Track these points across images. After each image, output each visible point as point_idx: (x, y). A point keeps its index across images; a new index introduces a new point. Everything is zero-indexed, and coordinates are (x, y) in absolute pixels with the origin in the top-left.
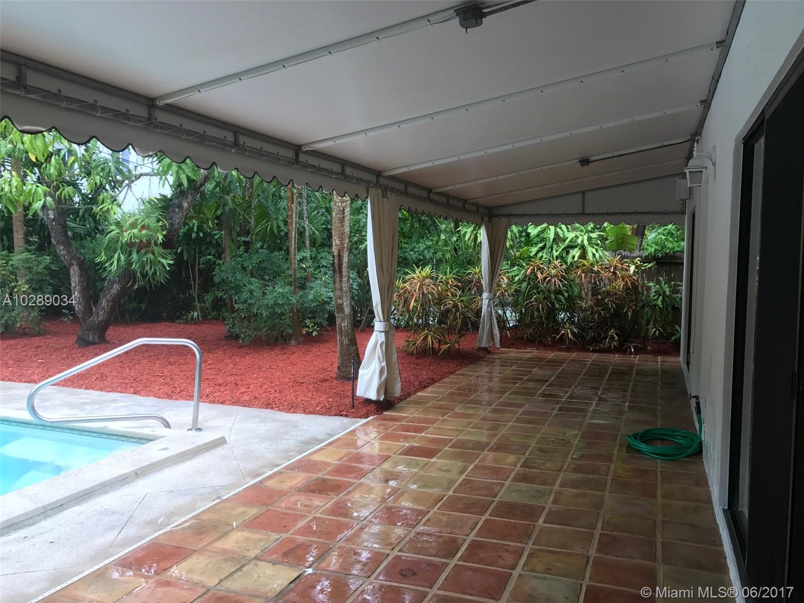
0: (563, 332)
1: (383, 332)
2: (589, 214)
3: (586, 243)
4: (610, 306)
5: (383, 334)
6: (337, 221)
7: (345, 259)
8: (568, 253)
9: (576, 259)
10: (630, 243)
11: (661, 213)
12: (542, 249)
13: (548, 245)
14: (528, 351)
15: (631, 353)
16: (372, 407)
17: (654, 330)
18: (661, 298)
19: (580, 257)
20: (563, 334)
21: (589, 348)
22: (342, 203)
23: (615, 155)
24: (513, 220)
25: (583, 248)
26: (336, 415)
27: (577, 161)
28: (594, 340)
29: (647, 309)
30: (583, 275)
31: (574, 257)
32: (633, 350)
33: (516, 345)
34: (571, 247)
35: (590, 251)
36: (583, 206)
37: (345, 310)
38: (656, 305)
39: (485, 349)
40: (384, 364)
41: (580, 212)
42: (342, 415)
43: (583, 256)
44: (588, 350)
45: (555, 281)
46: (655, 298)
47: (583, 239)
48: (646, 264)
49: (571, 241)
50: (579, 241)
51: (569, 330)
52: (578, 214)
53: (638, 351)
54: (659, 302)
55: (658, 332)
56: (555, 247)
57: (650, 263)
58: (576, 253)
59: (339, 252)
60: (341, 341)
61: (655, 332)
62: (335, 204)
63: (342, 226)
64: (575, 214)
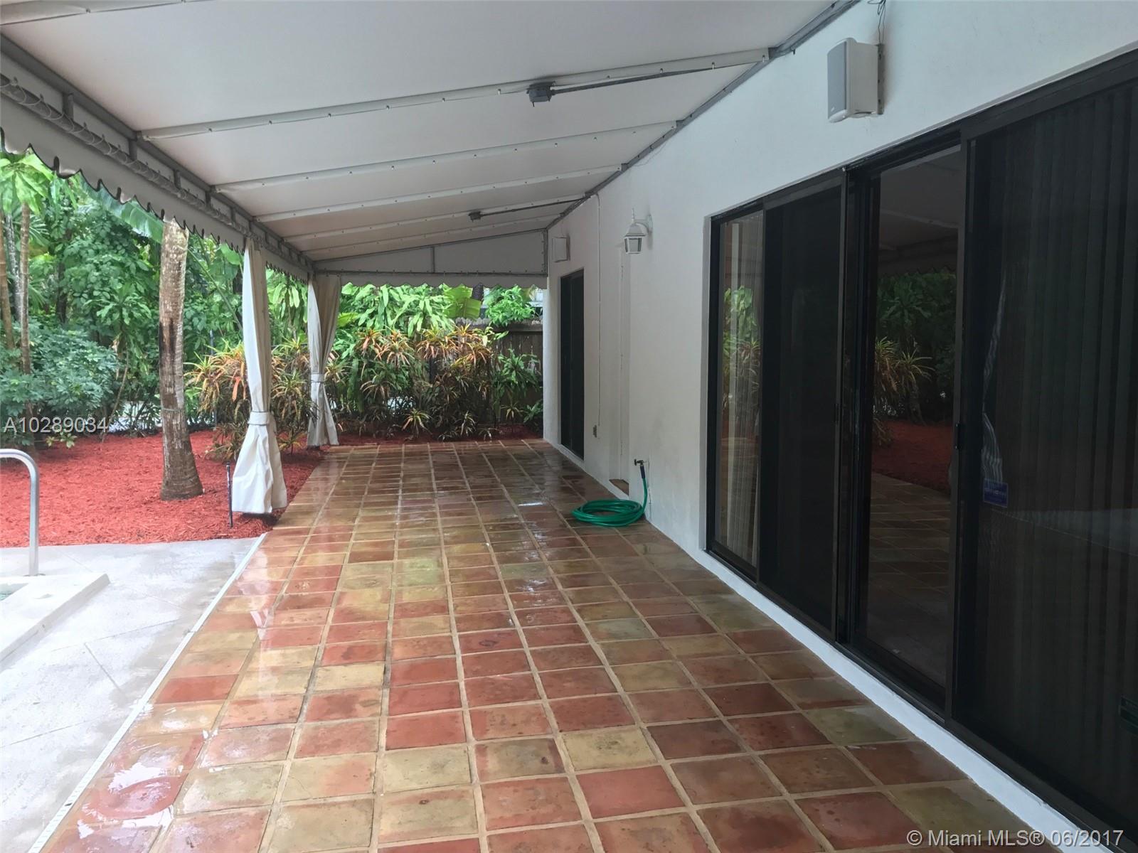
0: (411, 419)
1: (264, 425)
2: (441, 274)
3: (429, 309)
4: (463, 384)
5: (265, 427)
6: (169, 279)
7: (180, 332)
8: (406, 322)
9: (419, 329)
10: (472, 309)
11: (523, 275)
12: (372, 316)
13: (381, 311)
14: (367, 446)
15: (488, 438)
16: (259, 523)
17: (509, 411)
18: (514, 373)
19: (424, 326)
20: (411, 423)
21: (442, 437)
22: (177, 255)
23: (508, 209)
24: (344, 278)
25: (425, 315)
26: (211, 538)
27: (468, 213)
28: (446, 427)
29: (499, 387)
30: (432, 348)
31: (415, 327)
32: (490, 435)
33: (350, 441)
34: (409, 314)
35: (434, 319)
36: (434, 264)
37: (178, 401)
38: (509, 382)
39: (317, 448)
40: (269, 466)
41: (430, 272)
42: (220, 538)
43: (426, 324)
44: (441, 440)
45: (400, 356)
46: (507, 373)
47: (425, 303)
48: (498, 334)
49: (410, 306)
50: (421, 306)
51: (418, 417)
52: (428, 273)
53: (496, 436)
54: (513, 378)
55: (513, 413)
56: (389, 313)
57: (502, 333)
58: (416, 320)
59: (172, 320)
60: (171, 445)
61: (510, 412)
62: (167, 256)
63: (177, 286)
64: (425, 273)
